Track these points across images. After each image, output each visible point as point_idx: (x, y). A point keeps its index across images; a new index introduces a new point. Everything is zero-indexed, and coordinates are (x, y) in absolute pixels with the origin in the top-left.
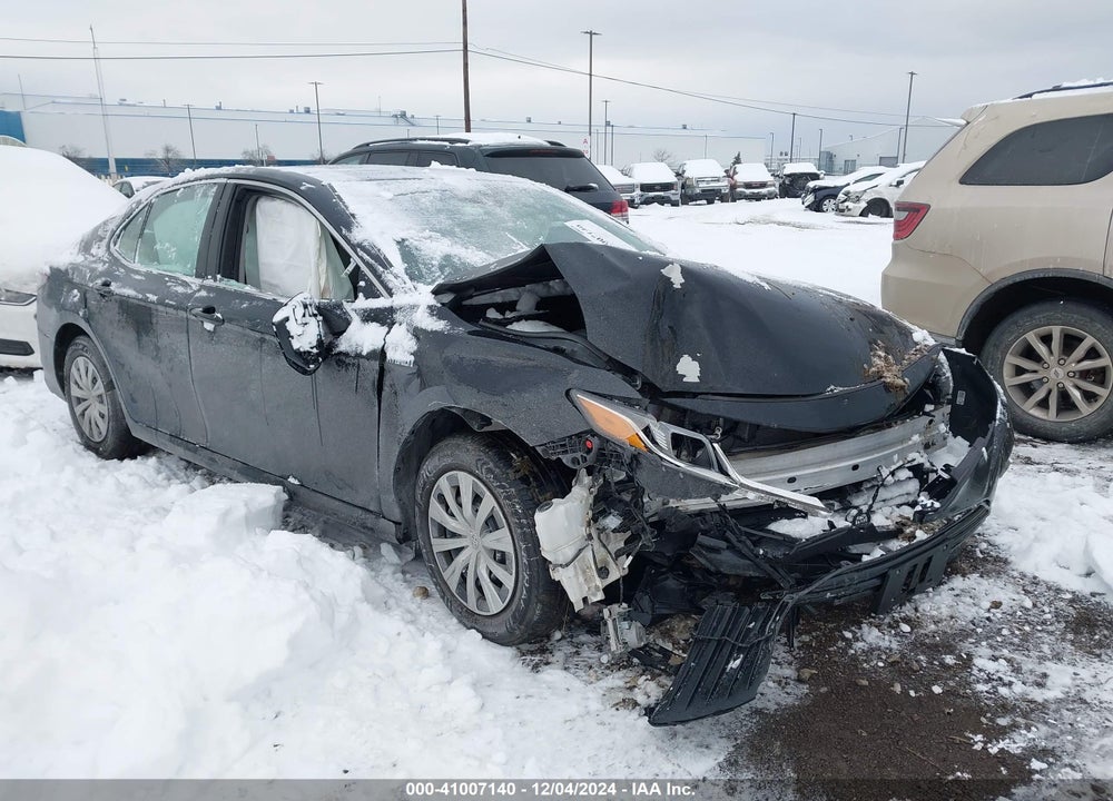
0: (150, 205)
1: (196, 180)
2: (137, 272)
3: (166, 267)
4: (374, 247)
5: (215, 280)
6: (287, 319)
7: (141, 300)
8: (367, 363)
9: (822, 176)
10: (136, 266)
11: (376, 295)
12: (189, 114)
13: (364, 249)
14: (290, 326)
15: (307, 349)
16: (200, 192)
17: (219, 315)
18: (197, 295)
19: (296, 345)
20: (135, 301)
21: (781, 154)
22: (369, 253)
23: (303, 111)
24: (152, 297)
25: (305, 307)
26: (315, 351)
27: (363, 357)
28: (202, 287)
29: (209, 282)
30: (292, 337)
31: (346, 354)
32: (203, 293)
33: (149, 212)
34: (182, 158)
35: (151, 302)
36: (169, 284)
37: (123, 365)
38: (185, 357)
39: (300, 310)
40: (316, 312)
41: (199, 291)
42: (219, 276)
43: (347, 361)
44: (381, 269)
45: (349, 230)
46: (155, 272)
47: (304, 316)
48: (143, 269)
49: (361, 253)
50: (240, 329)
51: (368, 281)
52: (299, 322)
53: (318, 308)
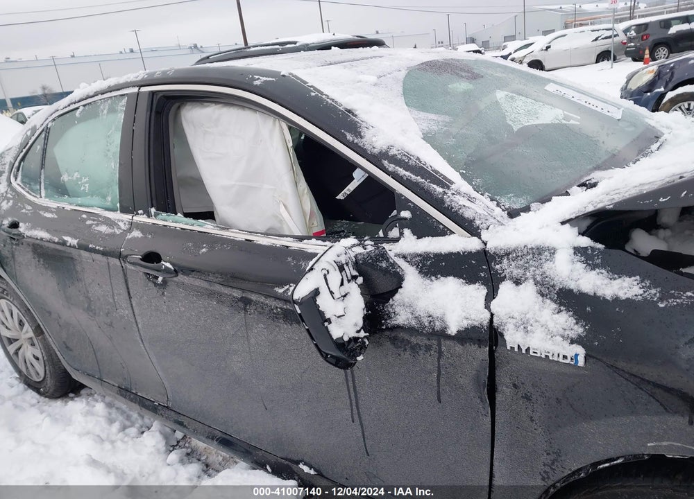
0: (47, 131)
1: (96, 94)
2: (47, 209)
3: (79, 200)
4: (408, 155)
5: (149, 215)
6: (316, 292)
7: (58, 243)
8: (459, 348)
9: (483, 51)
10: (44, 201)
11: (439, 231)
12: (54, 63)
13: (393, 160)
14: (324, 302)
15: (353, 334)
16: (105, 108)
17: (168, 265)
18: (129, 236)
19: (336, 331)
20: (52, 246)
21: (439, 43)
22: (407, 167)
23: (129, 51)
24: (72, 241)
25: (341, 268)
26: (362, 334)
27: (449, 337)
28: (133, 226)
29: (141, 218)
30: (329, 321)
31: (410, 330)
32: (136, 234)
33: (46, 138)
34: (54, 92)
35: (70, 246)
36: (89, 222)
37: (50, 313)
38: (127, 312)
39: (335, 277)
40: (355, 273)
41: (130, 230)
42: (153, 210)
43: (414, 340)
44: (439, 190)
45: (358, 134)
46: (68, 207)
47: (342, 284)
48: (53, 204)
49: (391, 167)
50: (205, 285)
51: (415, 209)
52: (337, 295)
53: (357, 265)
